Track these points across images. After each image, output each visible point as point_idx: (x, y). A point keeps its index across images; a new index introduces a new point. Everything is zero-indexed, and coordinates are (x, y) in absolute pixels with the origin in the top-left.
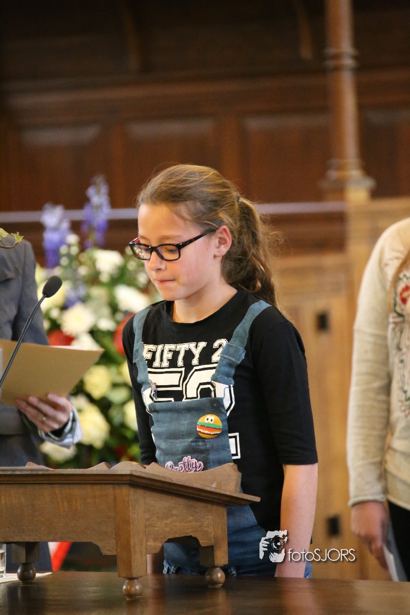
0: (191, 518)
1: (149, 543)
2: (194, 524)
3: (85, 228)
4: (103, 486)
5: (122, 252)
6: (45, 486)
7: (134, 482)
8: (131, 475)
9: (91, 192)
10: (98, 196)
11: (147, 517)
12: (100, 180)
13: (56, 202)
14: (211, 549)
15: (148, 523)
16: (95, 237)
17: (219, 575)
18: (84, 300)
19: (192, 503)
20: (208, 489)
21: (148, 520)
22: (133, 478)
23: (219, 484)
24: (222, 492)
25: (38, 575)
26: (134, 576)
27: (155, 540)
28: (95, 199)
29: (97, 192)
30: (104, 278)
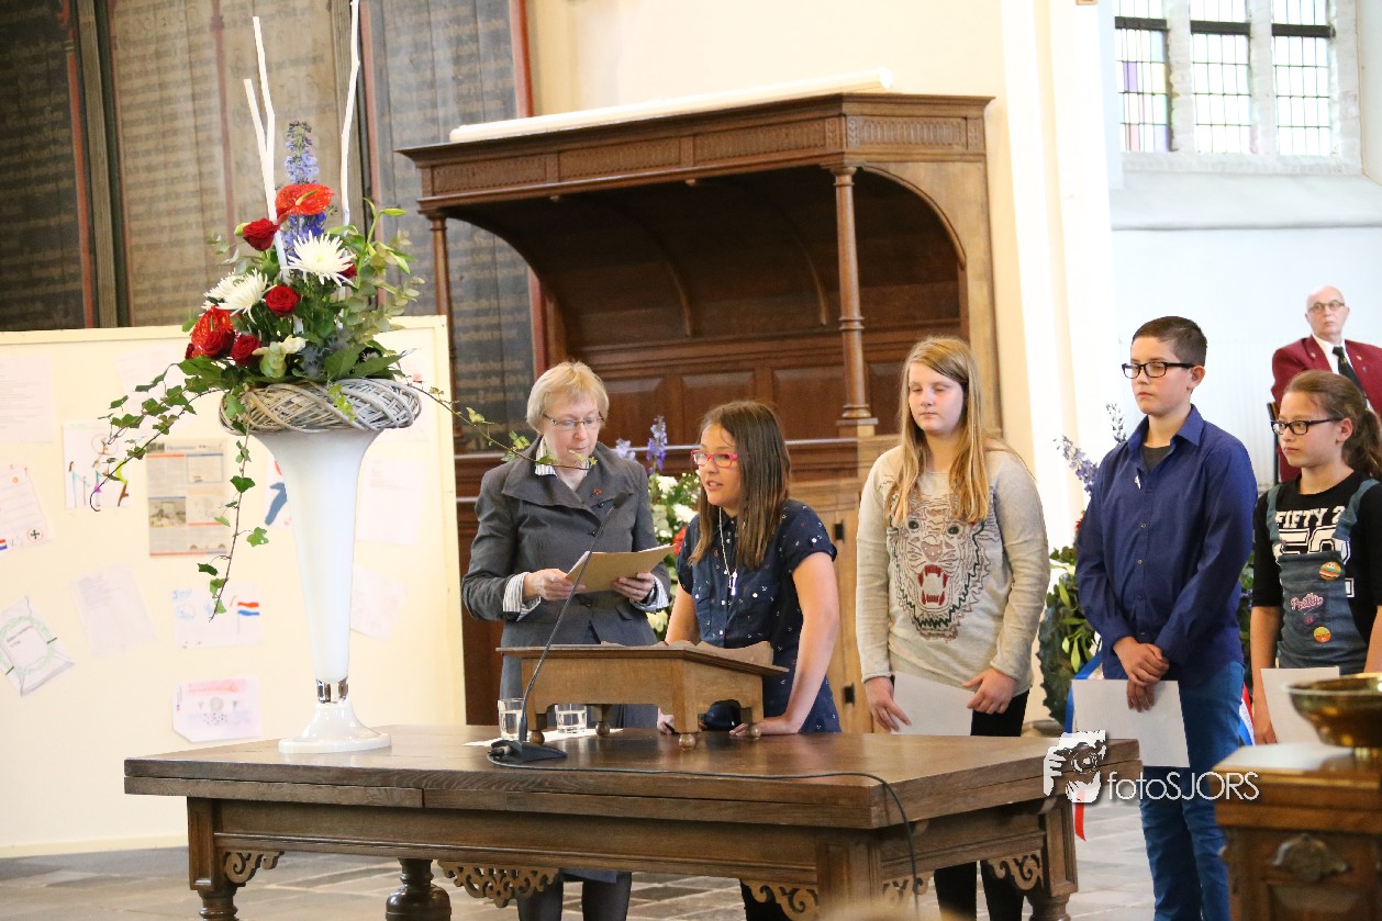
0: (733, 685)
1: (699, 706)
2: (736, 690)
3: (648, 458)
4: (662, 660)
5: (678, 477)
7: (688, 657)
8: (685, 651)
9: (653, 428)
10: (659, 432)
11: (698, 684)
12: (660, 419)
13: (625, 439)
14: (749, 710)
15: (698, 689)
16: (657, 464)
19: (734, 673)
20: (747, 662)
21: (698, 687)
22: (687, 654)
23: (756, 660)
24: (759, 664)
28: (656, 435)
29: (659, 429)
30: (664, 497)
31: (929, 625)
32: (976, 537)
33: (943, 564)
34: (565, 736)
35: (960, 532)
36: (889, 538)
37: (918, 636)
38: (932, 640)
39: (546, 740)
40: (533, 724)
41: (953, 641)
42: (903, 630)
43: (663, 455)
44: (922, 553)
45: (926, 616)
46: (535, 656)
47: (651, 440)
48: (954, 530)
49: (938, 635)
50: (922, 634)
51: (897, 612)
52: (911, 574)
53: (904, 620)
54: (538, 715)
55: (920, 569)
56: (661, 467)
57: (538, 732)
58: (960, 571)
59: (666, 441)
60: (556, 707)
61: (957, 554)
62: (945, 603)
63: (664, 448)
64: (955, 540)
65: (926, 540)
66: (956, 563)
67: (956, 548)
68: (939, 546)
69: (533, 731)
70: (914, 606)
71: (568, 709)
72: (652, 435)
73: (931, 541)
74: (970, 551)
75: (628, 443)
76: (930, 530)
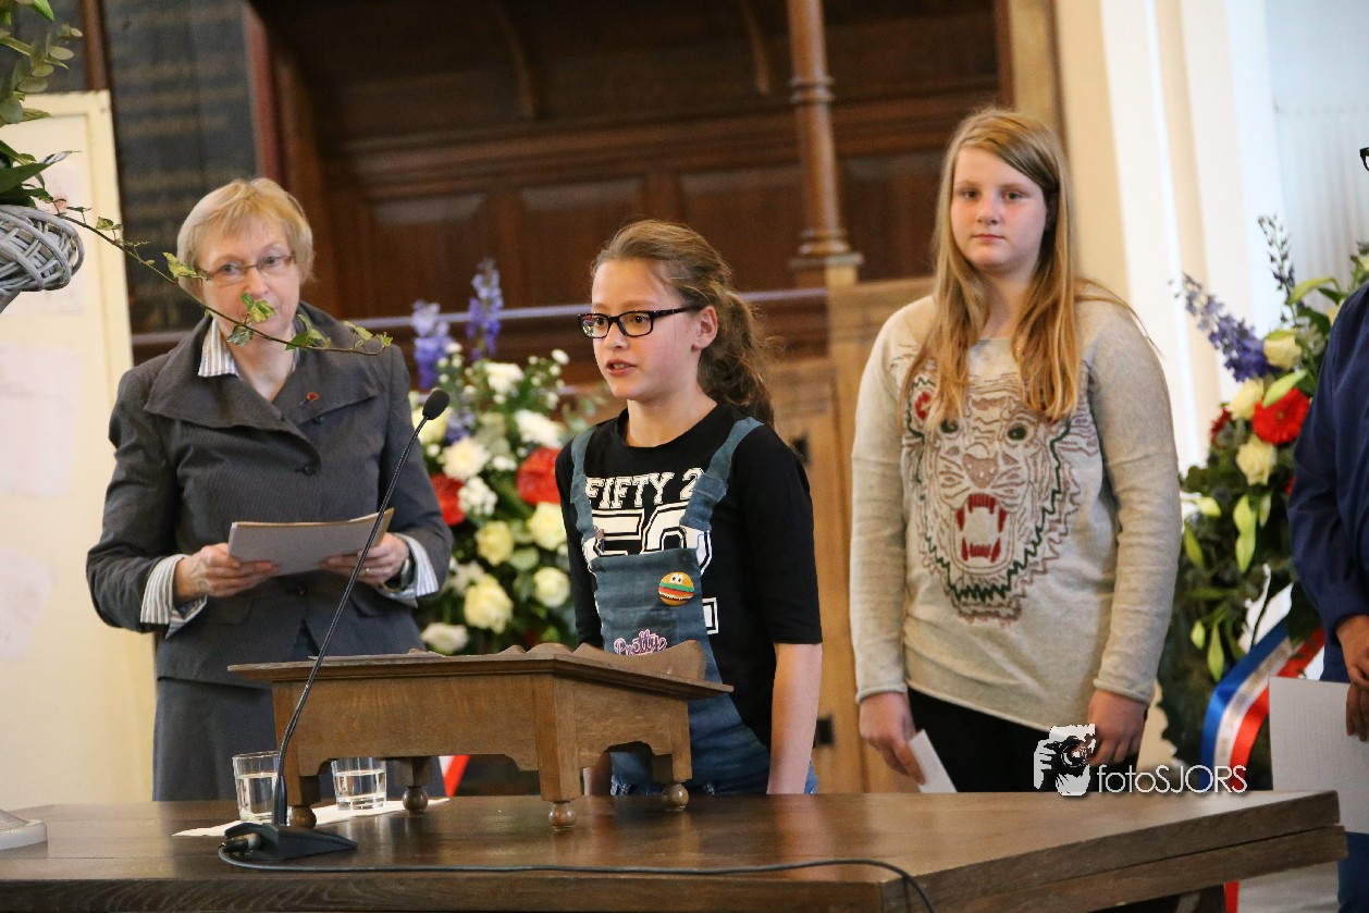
0: (639, 717)
1: (583, 754)
2: (644, 725)
3: (470, 332)
4: (517, 677)
5: (523, 364)
6: (437, 680)
7: (560, 670)
8: (555, 661)
9: (477, 281)
10: (487, 288)
11: (579, 717)
12: (489, 265)
13: (429, 300)
14: (668, 758)
15: (580, 726)
16: (485, 343)
17: (681, 794)
18: (472, 431)
19: (638, 696)
20: (662, 677)
21: (580, 721)
22: (558, 666)
23: (677, 670)
24: (681, 680)
25: (431, 802)
26: (564, 798)
27: (590, 750)
28: (483, 293)
29: (486, 283)
30: (499, 399)
31: (975, 597)
32: (1057, 445)
33: (1000, 491)
34: (352, 813)
35: (1028, 437)
36: (905, 450)
37: (955, 618)
38: (977, 623)
39: (319, 822)
40: (296, 795)
41: (1014, 624)
42: (928, 608)
43: (497, 327)
44: (964, 473)
45: (967, 581)
46: (298, 677)
47: (473, 303)
48: (1018, 433)
49: (988, 614)
50: (961, 613)
51: (919, 578)
52: (945, 511)
53: (931, 590)
54: (305, 780)
55: (960, 501)
56: (492, 348)
57: (305, 808)
58: (1028, 504)
59: (499, 302)
60: (334, 764)
61: (1024, 474)
62: (1001, 557)
63: (497, 314)
64: (1020, 450)
65: (971, 451)
66: (1020, 490)
67: (1022, 464)
68: (994, 461)
69: (295, 807)
70: (947, 566)
71: (355, 768)
72: (474, 293)
73: (979, 452)
74: (1046, 470)
75: (434, 308)
76: (977, 434)
